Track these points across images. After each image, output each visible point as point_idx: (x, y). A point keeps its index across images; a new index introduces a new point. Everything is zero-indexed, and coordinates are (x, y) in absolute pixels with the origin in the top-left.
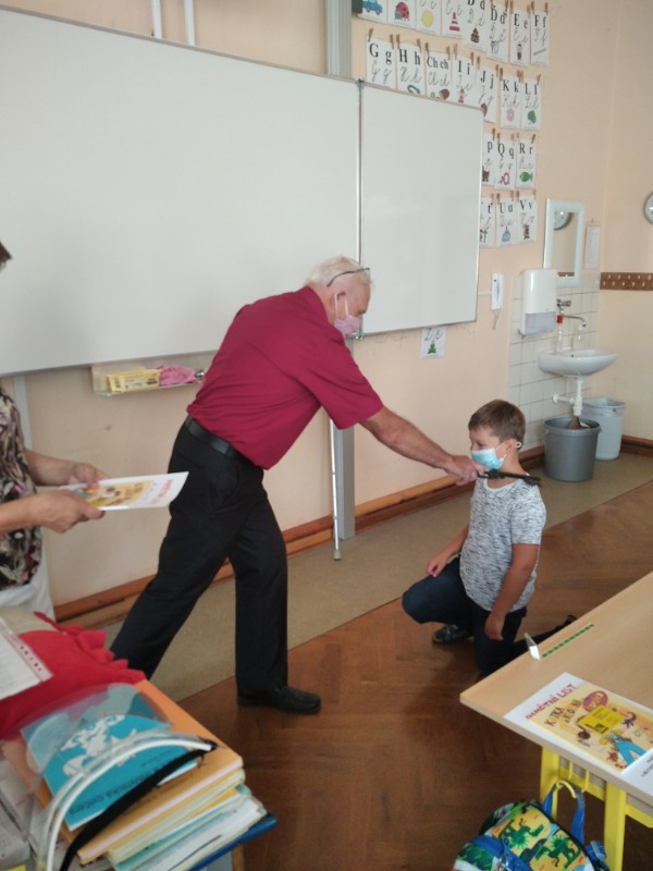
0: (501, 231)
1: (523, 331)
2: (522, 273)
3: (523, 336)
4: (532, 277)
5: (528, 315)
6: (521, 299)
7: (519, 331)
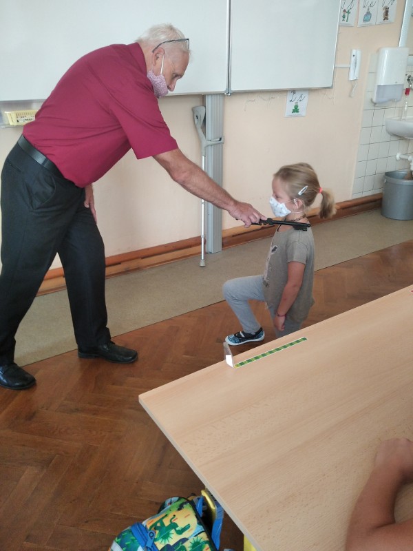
0: (363, 12)
1: (374, 100)
2: (378, 51)
3: (375, 104)
4: (386, 54)
5: (379, 86)
6: (375, 73)
7: (372, 100)
